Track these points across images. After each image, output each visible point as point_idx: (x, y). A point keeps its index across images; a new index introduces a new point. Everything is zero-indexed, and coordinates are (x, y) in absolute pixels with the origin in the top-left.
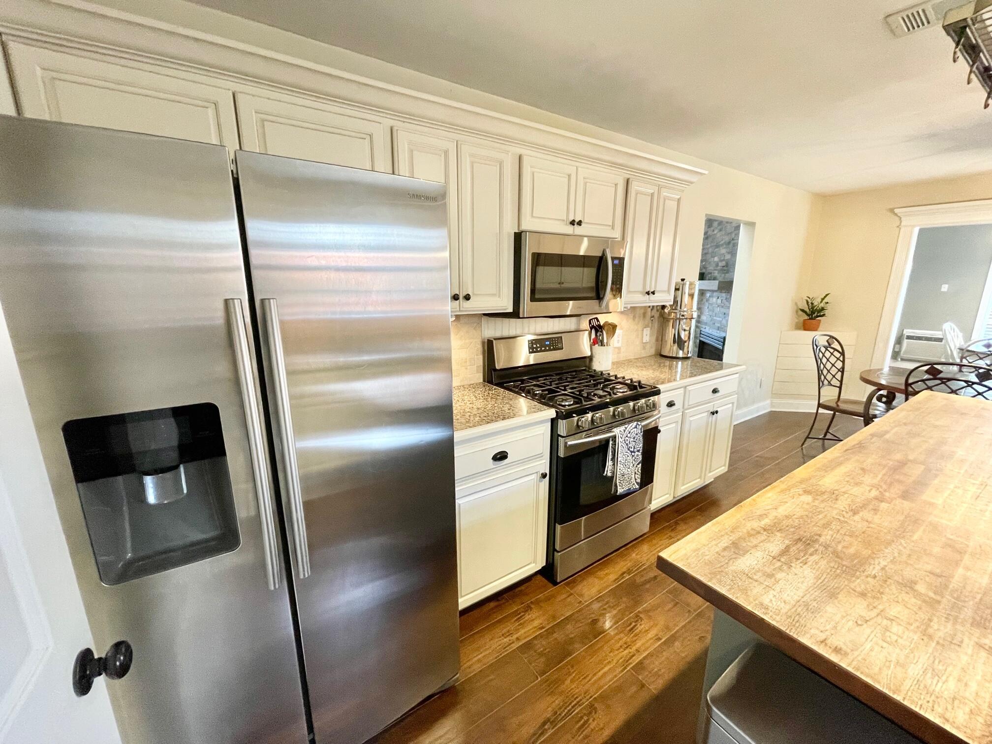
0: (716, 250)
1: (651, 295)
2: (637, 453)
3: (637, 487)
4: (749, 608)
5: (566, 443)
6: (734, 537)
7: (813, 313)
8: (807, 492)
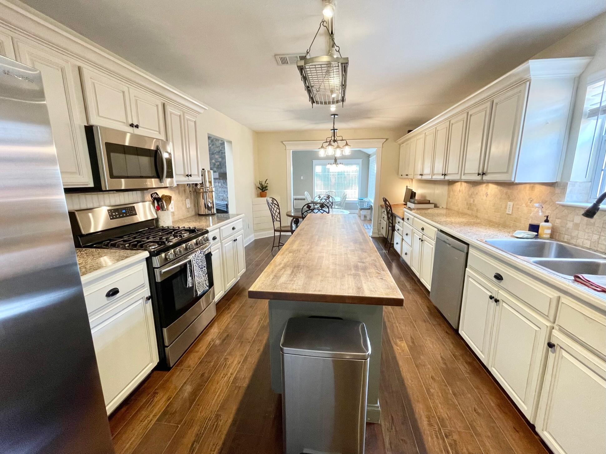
0: (212, 156)
1: (190, 177)
2: (204, 268)
3: (208, 288)
4: (291, 292)
5: (161, 272)
6: (274, 274)
7: (263, 188)
8: (290, 252)
